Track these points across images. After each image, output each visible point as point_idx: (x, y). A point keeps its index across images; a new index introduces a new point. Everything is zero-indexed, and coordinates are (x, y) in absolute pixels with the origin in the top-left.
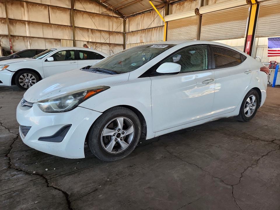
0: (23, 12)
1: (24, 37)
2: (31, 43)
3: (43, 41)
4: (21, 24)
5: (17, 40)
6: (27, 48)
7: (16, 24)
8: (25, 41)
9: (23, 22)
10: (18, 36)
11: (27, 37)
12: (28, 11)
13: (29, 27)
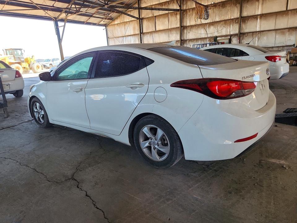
0: (257, 6)
1: (253, 32)
2: (260, 38)
3: (274, 33)
4: (254, 19)
5: (246, 37)
6: (254, 44)
7: (248, 21)
8: (254, 36)
9: (255, 17)
10: (248, 33)
11: (256, 32)
12: (263, 4)
13: (261, 21)
